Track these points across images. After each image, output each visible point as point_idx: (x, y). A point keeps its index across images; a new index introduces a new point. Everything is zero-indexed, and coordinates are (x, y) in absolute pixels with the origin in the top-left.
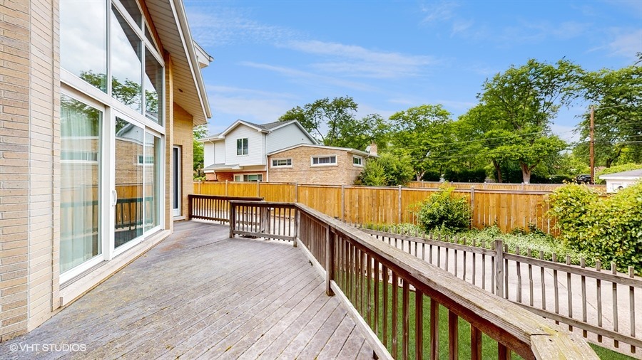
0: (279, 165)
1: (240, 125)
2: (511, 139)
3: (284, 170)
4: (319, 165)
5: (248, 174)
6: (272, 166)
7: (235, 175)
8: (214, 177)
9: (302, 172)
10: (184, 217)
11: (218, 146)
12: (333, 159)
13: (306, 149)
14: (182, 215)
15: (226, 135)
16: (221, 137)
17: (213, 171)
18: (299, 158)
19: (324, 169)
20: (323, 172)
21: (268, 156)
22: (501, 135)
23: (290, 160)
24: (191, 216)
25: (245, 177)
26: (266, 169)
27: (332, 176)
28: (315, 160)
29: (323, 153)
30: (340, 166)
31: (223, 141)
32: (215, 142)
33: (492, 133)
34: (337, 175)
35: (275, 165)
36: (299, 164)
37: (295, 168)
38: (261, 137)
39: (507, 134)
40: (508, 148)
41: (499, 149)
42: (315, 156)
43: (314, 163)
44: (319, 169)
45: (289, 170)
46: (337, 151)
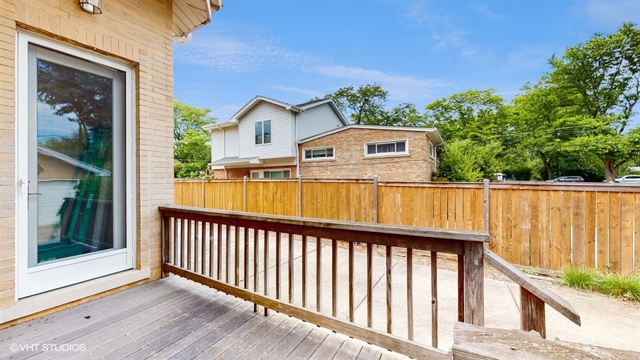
0: (314, 156)
1: (260, 103)
2: (595, 128)
3: (322, 164)
4: (378, 155)
5: (271, 170)
6: (304, 159)
7: (252, 172)
8: (224, 175)
9: (351, 167)
10: (147, 271)
11: (230, 134)
12: (401, 146)
13: (357, 132)
14: (138, 267)
15: (241, 118)
16: (234, 120)
17: (223, 167)
18: (345, 146)
19: (386, 161)
20: (384, 165)
21: (299, 145)
22: (581, 123)
23: (332, 150)
24: (165, 269)
25: (266, 174)
26: (296, 162)
27: (400, 171)
28: (371, 148)
29: (384, 137)
30: (414, 157)
31: (235, 127)
32: (225, 129)
33: (565, 122)
34: (408, 170)
35: (307, 157)
36: (346, 154)
37: (339, 160)
38: (290, 117)
39: (588, 121)
40: (592, 138)
41: (578, 141)
42: (372, 142)
43: (369, 153)
44: (378, 161)
45: (329, 163)
46: (408, 134)
